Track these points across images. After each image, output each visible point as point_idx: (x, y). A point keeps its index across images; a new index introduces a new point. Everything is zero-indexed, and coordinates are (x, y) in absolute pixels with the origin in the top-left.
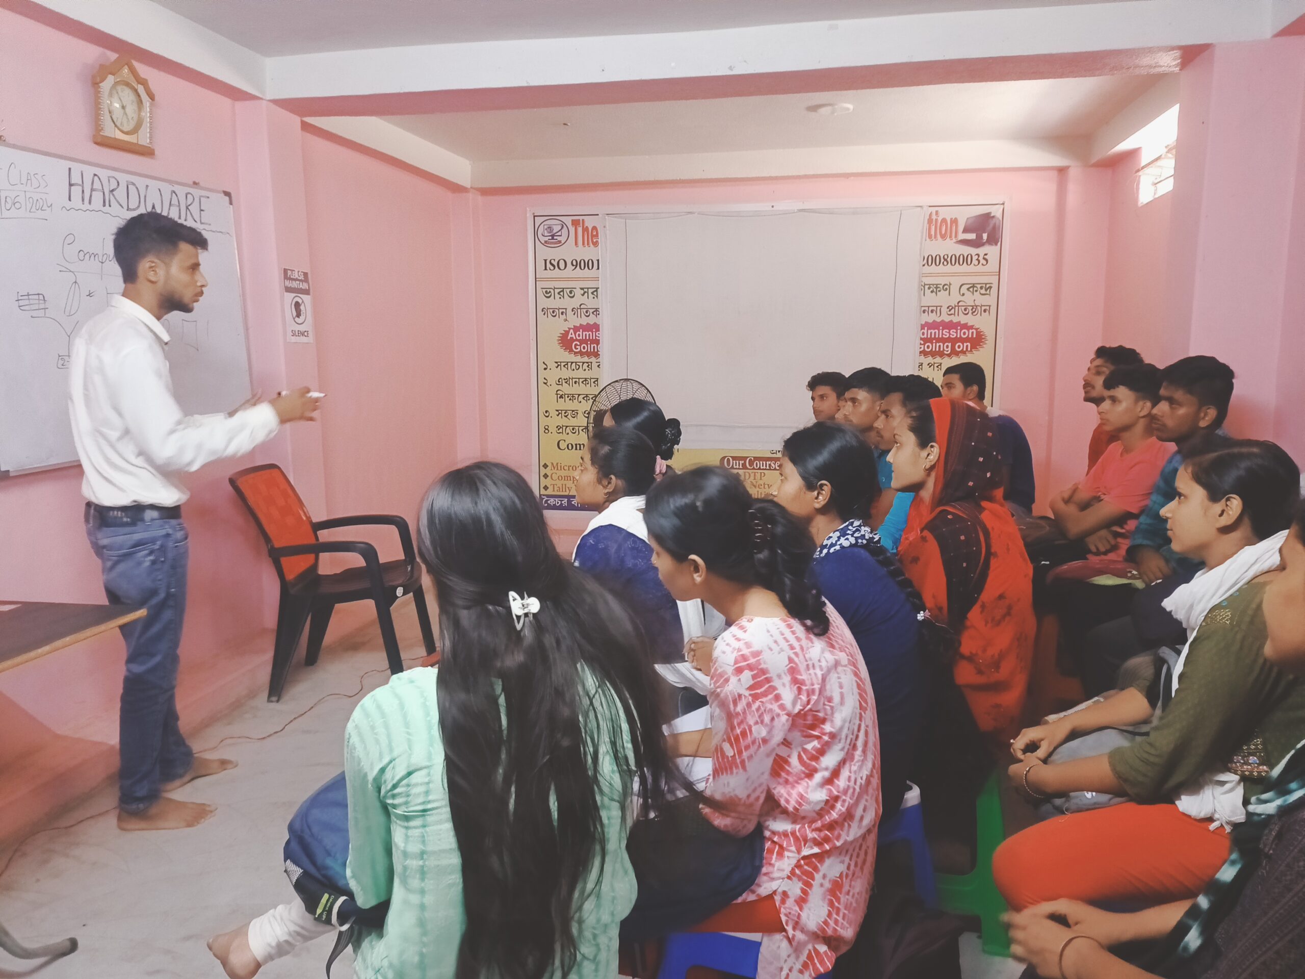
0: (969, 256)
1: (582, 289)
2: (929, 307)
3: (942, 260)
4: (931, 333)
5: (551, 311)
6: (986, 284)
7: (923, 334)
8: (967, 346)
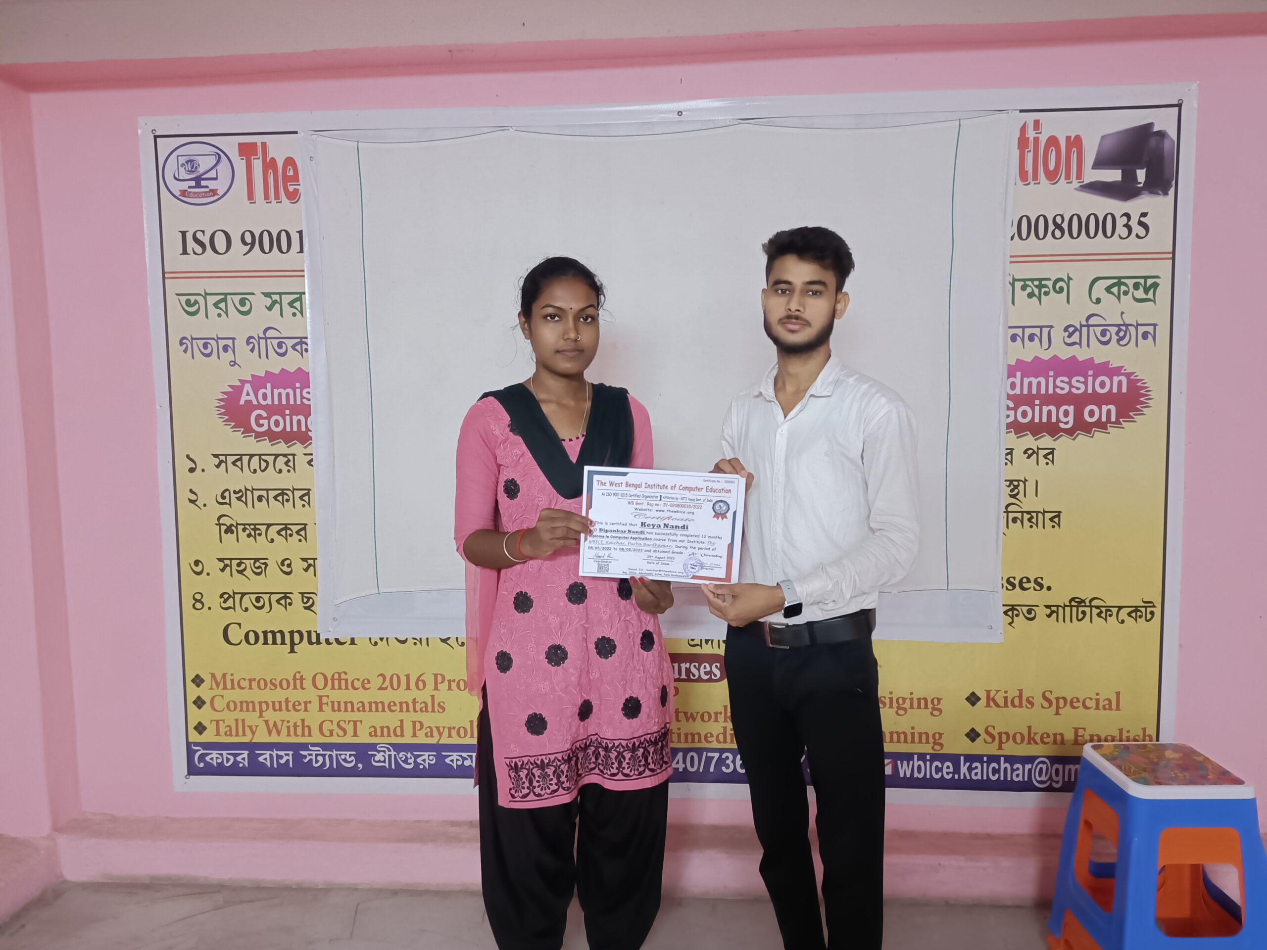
0: (1109, 218)
1: (267, 295)
2: (1023, 328)
3: (1051, 227)
4: (1030, 384)
5: (201, 343)
6: (1146, 278)
7: (1013, 386)
8: (1109, 412)
